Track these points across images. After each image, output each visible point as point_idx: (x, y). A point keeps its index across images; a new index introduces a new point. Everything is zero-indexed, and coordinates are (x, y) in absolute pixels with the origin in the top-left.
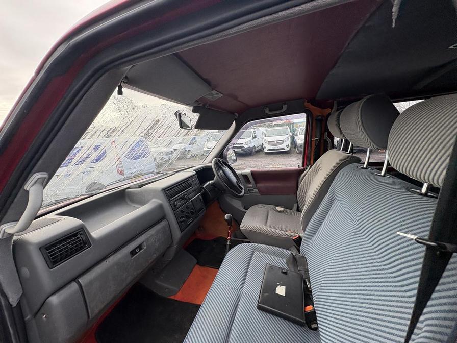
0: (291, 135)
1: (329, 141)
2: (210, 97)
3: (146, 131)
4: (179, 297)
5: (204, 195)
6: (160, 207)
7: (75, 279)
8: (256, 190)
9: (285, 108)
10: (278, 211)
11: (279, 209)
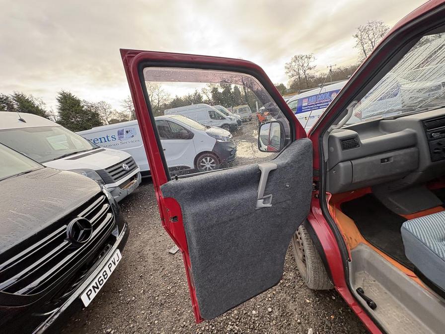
6: (414, 136)
7: (350, 160)
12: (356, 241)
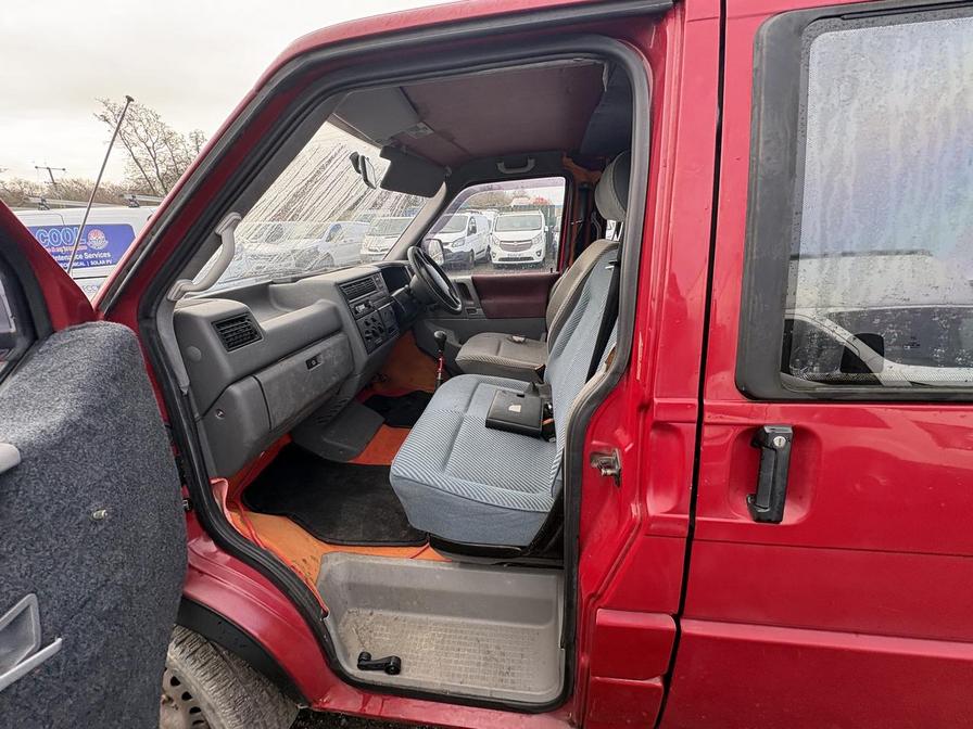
0: (547, 230)
1: (599, 228)
2: (412, 134)
3: (304, 184)
4: (363, 459)
5: (395, 306)
6: (335, 310)
7: (253, 373)
8: (480, 311)
9: (531, 163)
10: (515, 341)
11: (516, 338)
12: (314, 559)
